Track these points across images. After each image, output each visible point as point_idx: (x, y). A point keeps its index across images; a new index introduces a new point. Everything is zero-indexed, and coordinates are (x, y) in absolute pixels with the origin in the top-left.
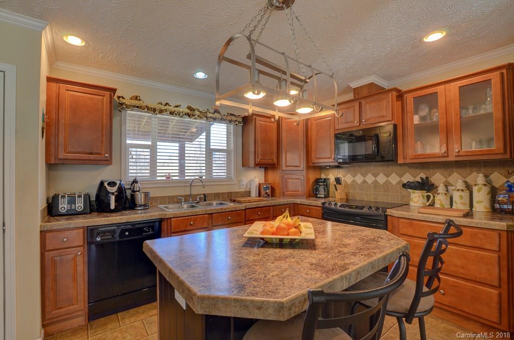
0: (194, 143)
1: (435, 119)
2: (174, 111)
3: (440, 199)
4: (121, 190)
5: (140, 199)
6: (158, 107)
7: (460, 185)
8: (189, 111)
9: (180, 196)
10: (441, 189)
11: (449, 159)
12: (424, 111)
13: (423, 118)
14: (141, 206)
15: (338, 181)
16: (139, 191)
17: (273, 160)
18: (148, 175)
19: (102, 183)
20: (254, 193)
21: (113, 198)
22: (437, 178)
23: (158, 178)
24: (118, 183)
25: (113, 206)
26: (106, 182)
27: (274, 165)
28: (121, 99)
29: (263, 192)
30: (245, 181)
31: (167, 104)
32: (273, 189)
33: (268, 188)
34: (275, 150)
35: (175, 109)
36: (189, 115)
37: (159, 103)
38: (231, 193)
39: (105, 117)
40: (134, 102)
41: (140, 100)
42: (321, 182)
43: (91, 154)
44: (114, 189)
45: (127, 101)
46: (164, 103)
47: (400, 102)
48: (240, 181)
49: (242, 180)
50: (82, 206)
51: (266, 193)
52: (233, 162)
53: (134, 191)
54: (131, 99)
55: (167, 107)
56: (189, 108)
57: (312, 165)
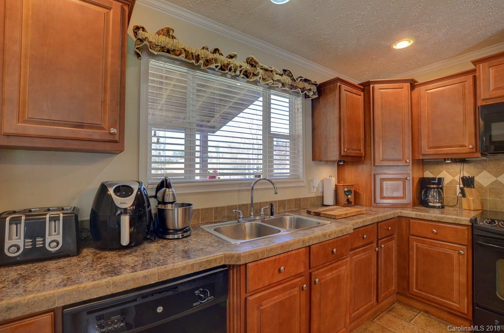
2: (228, 64)
4: (141, 201)
5: (176, 217)
6: (203, 53)
8: (248, 67)
14: (176, 231)
16: (172, 203)
17: (360, 151)
18: (183, 172)
19: (103, 188)
20: (329, 199)
21: (125, 220)
23: (196, 178)
24: (136, 187)
25: (125, 240)
26: (111, 185)
27: (361, 157)
28: (141, 31)
29: (343, 199)
30: (317, 182)
31: (216, 51)
32: (357, 195)
33: (349, 191)
34: (362, 136)
35: (229, 60)
36: (247, 74)
37: (203, 48)
38: (300, 199)
39: (110, 52)
40: (163, 40)
41: (173, 37)
42: (434, 184)
43: (80, 126)
44: (127, 202)
45: (151, 34)
46: (211, 49)
48: (310, 182)
49: (312, 181)
50: (60, 238)
51: (348, 200)
52: (301, 153)
53: (164, 203)
54: (158, 33)
55: (217, 56)
56: (252, 63)
57: (421, 157)
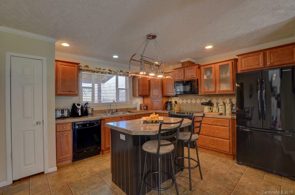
0: (105, 84)
1: (212, 77)
2: (103, 72)
3: (215, 109)
4: (82, 107)
5: (90, 111)
6: (96, 70)
7: (221, 103)
8: (109, 72)
9: (106, 110)
10: (215, 105)
11: (216, 93)
12: (208, 74)
13: (208, 77)
14: (90, 114)
15: (176, 102)
16: (89, 108)
17: (147, 93)
18: (91, 100)
19: (74, 105)
20: (138, 109)
21: (80, 110)
22: (214, 101)
23: (95, 102)
24: (81, 104)
25: (80, 114)
26: (76, 104)
27: (147, 95)
28: (80, 67)
29: (142, 108)
30: (134, 103)
31: (100, 69)
32: (147, 107)
33: (144, 106)
34: (148, 89)
35: (104, 71)
36: (109, 73)
37: (96, 68)
38: (128, 108)
39: (75, 76)
40: (86, 68)
41: (88, 67)
42: (169, 103)
43: (70, 92)
44: (80, 107)
45: (82, 68)
46: (98, 68)
47: (199, 70)
48: (132, 103)
49: (133, 103)
50: (67, 114)
51: (144, 108)
52: (128, 94)
53: (87, 108)
54: (85, 67)
55: (100, 70)
56: (110, 70)
57: (165, 95)
